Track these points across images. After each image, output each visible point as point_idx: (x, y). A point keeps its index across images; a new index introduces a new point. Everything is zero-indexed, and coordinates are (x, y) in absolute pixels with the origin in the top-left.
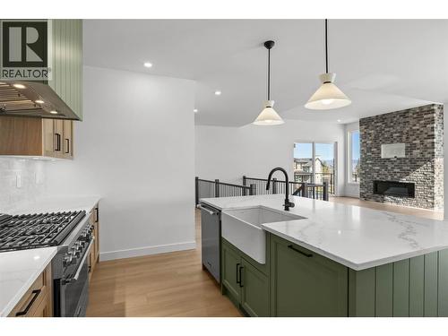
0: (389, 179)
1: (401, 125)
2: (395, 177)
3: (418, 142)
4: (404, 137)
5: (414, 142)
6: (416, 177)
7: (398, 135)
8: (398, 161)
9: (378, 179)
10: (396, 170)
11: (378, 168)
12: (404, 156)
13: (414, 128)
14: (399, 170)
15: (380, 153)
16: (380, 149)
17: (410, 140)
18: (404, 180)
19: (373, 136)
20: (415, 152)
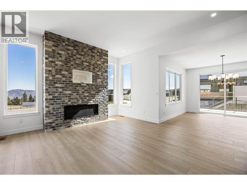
0: (80, 102)
1: (89, 57)
2: (85, 100)
3: (100, 73)
4: (92, 67)
5: (98, 73)
6: (99, 99)
7: (87, 64)
8: (87, 86)
9: (69, 103)
10: (86, 94)
11: (70, 92)
12: (91, 83)
13: (98, 62)
14: (88, 94)
15: (72, 78)
16: (71, 73)
17: (96, 71)
18: (92, 103)
19: (63, 58)
20: (99, 80)
